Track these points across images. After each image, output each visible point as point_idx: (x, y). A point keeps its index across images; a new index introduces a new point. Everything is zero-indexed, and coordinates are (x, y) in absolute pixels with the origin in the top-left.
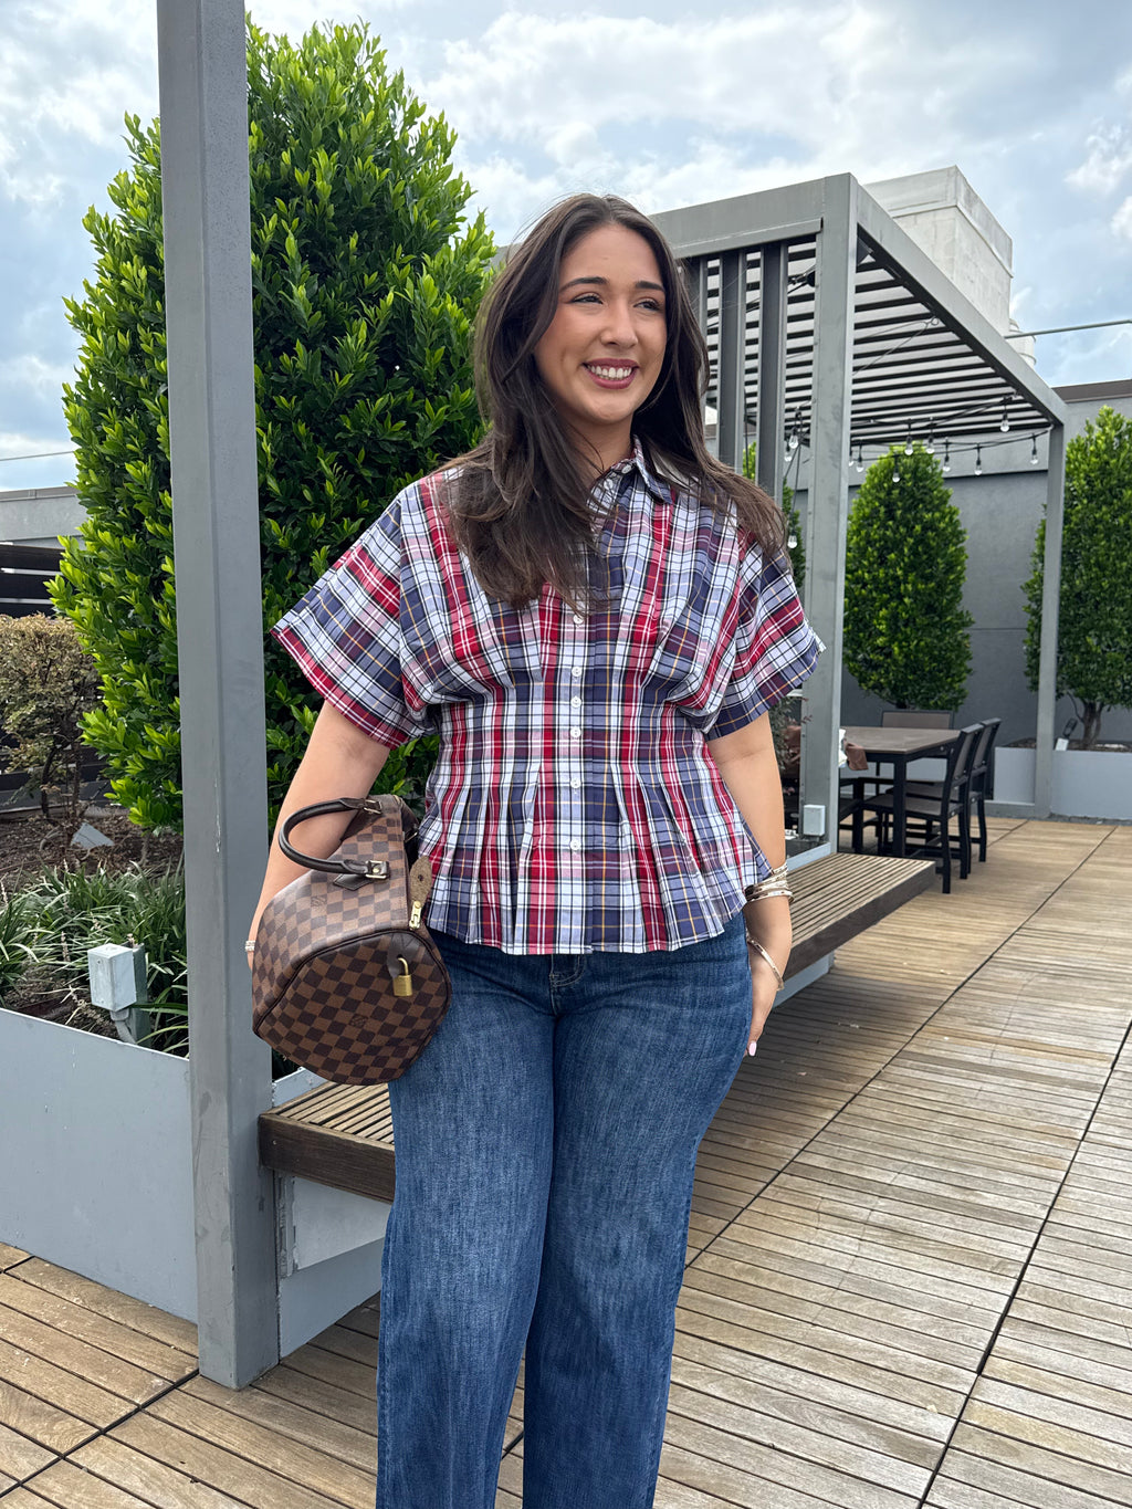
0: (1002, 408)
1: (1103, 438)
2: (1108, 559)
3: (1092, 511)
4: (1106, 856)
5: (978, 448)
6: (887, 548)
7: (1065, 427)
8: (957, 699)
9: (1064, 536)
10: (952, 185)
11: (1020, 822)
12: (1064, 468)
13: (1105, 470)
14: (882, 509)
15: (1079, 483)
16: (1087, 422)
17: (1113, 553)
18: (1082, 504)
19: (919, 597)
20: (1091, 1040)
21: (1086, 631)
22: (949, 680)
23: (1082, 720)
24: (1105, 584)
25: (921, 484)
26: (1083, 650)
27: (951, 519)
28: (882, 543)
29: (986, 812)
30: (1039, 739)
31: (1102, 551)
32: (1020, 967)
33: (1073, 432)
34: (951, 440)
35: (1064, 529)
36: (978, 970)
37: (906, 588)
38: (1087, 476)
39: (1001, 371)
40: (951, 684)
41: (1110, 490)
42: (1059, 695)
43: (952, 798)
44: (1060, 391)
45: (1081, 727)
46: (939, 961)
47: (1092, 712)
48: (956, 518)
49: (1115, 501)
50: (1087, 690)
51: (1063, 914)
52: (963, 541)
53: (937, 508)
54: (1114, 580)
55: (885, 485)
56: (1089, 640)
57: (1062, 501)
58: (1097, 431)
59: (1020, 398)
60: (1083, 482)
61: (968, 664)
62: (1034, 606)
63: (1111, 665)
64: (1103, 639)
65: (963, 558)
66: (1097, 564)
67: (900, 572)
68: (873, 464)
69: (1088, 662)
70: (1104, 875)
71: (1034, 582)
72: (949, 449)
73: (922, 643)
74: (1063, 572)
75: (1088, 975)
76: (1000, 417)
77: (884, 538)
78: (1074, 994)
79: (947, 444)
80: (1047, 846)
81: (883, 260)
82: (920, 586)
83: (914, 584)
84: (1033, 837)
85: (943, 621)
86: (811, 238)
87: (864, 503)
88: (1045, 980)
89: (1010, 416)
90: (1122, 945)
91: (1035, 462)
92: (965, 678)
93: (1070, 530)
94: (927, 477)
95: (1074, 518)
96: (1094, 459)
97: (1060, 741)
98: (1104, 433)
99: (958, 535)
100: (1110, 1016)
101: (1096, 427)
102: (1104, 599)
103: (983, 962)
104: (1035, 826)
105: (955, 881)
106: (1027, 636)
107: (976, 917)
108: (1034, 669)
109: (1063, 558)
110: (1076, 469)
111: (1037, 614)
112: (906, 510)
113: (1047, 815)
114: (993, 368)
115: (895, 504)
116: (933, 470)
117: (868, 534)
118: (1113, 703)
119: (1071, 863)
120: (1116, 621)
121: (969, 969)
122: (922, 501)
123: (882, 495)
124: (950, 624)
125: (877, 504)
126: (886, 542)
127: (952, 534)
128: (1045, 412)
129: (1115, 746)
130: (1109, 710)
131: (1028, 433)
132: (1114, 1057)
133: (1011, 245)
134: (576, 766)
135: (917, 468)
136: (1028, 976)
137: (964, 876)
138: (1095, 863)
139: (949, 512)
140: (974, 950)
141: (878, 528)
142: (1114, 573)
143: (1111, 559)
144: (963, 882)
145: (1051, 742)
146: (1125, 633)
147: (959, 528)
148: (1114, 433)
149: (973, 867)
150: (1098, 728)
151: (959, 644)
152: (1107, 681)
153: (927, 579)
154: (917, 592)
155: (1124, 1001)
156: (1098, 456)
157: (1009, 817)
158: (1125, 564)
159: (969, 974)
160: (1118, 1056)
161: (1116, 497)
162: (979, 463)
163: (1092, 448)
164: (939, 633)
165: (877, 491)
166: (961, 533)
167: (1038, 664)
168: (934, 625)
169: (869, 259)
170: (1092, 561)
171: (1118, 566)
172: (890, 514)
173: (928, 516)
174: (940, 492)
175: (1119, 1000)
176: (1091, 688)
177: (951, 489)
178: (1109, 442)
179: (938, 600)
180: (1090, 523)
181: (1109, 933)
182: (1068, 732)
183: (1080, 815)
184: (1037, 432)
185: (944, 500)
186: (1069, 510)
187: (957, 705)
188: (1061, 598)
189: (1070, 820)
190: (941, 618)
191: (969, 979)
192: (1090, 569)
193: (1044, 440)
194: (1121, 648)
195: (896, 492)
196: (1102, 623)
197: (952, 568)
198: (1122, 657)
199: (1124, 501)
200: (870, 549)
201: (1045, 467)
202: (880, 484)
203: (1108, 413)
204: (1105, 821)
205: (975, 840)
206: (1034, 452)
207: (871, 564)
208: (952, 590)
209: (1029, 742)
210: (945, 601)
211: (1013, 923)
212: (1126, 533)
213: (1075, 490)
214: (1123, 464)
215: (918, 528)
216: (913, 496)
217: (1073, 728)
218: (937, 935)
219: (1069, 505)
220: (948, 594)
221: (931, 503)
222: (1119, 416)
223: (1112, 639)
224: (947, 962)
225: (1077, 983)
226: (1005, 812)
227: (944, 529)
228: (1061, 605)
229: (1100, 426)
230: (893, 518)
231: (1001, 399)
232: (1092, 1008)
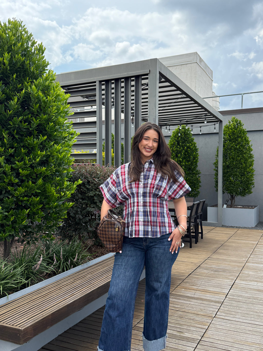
0: (205, 117)
1: (233, 125)
2: (235, 157)
3: (231, 144)
4: (235, 237)
5: (200, 127)
6: (178, 153)
7: (223, 122)
8: (197, 194)
9: (223, 150)
10: (195, 57)
11: (214, 227)
12: (223, 133)
13: (234, 133)
14: (176, 143)
15: (227, 137)
16: (229, 121)
17: (236, 155)
18: (228, 142)
19: (186, 166)
20: (221, 289)
21: (230, 176)
22: (195, 188)
23: (230, 199)
24: (234, 163)
25: (186, 136)
26: (229, 181)
27: (194, 145)
28: (176, 151)
29: (202, 225)
30: (218, 204)
31: (233, 155)
32: (206, 269)
33: (225, 123)
34: (193, 125)
35: (223, 149)
36: (195, 270)
37: (183, 164)
38: (229, 135)
39: (203, 108)
40: (195, 190)
41: (235, 138)
42: (223, 193)
43: (191, 221)
44: (220, 112)
45: (230, 201)
46: (185, 267)
47: (233, 198)
48: (196, 145)
49: (236, 141)
50: (231, 191)
51: (220, 254)
52: (198, 151)
53: (190, 142)
54: (237, 162)
55: (177, 136)
56: (231, 178)
57: (223, 141)
58: (232, 123)
59: (209, 114)
60: (228, 136)
61: (200, 184)
62: (216, 169)
63: (237, 185)
64: (234, 178)
65: (198, 156)
66: (232, 158)
67: (181, 160)
68: (174, 131)
69: (231, 184)
70: (233, 242)
71: (216, 162)
72: (193, 127)
73: (187, 178)
74: (223, 160)
75: (224, 271)
76: (204, 119)
77: (177, 150)
78: (220, 276)
79: (192, 126)
80: (220, 234)
81: (167, 80)
82: (187, 163)
83: (185, 163)
84: (217, 232)
85: (193, 173)
86: (147, 75)
87: (172, 141)
88: (212, 272)
89: (207, 119)
90: (235, 262)
91: (215, 131)
92: (199, 188)
93: (225, 149)
94: (188, 134)
95: (226, 146)
96: (231, 130)
97: (224, 205)
98: (233, 123)
99: (196, 150)
100: (228, 282)
101: (231, 122)
102: (234, 167)
103: (197, 267)
104: (218, 229)
105: (193, 244)
106: (215, 177)
107: (197, 255)
108: (217, 185)
109: (223, 156)
110: (226, 133)
111: (217, 171)
112: (183, 143)
113: (221, 226)
114: (201, 107)
115: (179, 141)
116: (189, 132)
117: (173, 149)
118: (238, 195)
119: (226, 239)
120: (237, 173)
121: (192, 269)
122: (187, 141)
123: (176, 139)
124: (194, 173)
125: (175, 141)
126: (177, 151)
127: (195, 149)
128: (217, 118)
129: (240, 206)
130: (237, 197)
131: (213, 123)
132: (227, 294)
133: (212, 72)
134: (142, 208)
135: (185, 132)
136: (208, 271)
137: (196, 243)
138: (232, 239)
139: (194, 144)
140: (195, 264)
141: (175, 147)
142: (237, 160)
143: (236, 156)
144: (196, 245)
145: (222, 205)
146: (240, 176)
147: (197, 148)
148: (235, 123)
149: (199, 240)
150: (234, 202)
151: (197, 179)
152: (236, 189)
153: (188, 161)
154: (186, 165)
155: (232, 278)
156: (232, 129)
157: (211, 226)
158: (239, 158)
159: (193, 271)
160: (228, 293)
161: (236, 140)
162: (201, 131)
163: (230, 127)
164: (192, 176)
165: (175, 138)
166: (197, 149)
167: (218, 185)
168: (191, 174)
169: (163, 80)
170: (231, 157)
171: (238, 158)
172: (178, 144)
173: (188, 145)
174: (191, 138)
175: (231, 278)
176: (232, 191)
177: (194, 138)
178: (234, 126)
179: (191, 167)
180: (230, 147)
181: (232, 259)
182: (226, 202)
183: (230, 226)
184: (215, 123)
185: (192, 140)
186: (225, 144)
187: (197, 195)
188: (223, 167)
189: (227, 227)
190: (192, 172)
191: (192, 272)
192: (230, 159)
193: (217, 125)
194: (239, 180)
195: (180, 138)
196: (234, 173)
197: (195, 158)
198: (239, 183)
199: (239, 141)
200: (173, 153)
201: (218, 132)
202: (176, 136)
203: (234, 118)
204: (237, 227)
205: (200, 233)
206: (215, 128)
207: (174, 157)
208: (195, 164)
209: (216, 206)
210: (193, 167)
211: (207, 256)
212: (239, 150)
213: (226, 138)
214: (238, 131)
215: (186, 148)
216: (184, 139)
217: (228, 202)
218: (186, 260)
219: (224, 142)
220: (194, 165)
221: (189, 141)
222: (237, 119)
223: (237, 178)
224: (188, 268)
225: (221, 273)
226: (210, 225)
227: (192, 148)
228: (223, 169)
229: (232, 122)
230: (179, 145)
231: (204, 115)
232: (224, 280)
